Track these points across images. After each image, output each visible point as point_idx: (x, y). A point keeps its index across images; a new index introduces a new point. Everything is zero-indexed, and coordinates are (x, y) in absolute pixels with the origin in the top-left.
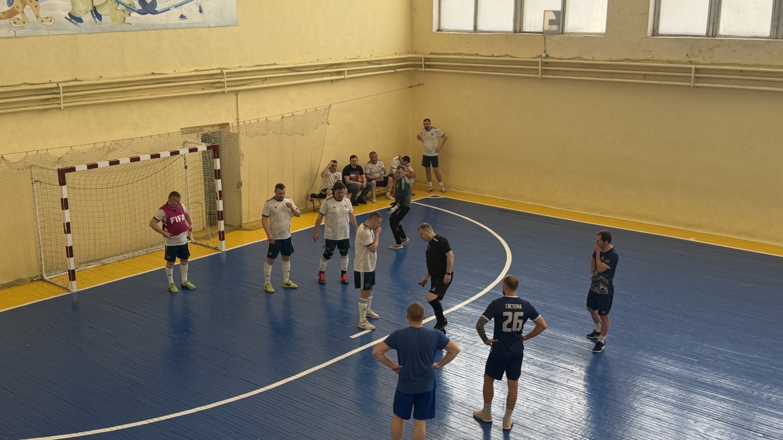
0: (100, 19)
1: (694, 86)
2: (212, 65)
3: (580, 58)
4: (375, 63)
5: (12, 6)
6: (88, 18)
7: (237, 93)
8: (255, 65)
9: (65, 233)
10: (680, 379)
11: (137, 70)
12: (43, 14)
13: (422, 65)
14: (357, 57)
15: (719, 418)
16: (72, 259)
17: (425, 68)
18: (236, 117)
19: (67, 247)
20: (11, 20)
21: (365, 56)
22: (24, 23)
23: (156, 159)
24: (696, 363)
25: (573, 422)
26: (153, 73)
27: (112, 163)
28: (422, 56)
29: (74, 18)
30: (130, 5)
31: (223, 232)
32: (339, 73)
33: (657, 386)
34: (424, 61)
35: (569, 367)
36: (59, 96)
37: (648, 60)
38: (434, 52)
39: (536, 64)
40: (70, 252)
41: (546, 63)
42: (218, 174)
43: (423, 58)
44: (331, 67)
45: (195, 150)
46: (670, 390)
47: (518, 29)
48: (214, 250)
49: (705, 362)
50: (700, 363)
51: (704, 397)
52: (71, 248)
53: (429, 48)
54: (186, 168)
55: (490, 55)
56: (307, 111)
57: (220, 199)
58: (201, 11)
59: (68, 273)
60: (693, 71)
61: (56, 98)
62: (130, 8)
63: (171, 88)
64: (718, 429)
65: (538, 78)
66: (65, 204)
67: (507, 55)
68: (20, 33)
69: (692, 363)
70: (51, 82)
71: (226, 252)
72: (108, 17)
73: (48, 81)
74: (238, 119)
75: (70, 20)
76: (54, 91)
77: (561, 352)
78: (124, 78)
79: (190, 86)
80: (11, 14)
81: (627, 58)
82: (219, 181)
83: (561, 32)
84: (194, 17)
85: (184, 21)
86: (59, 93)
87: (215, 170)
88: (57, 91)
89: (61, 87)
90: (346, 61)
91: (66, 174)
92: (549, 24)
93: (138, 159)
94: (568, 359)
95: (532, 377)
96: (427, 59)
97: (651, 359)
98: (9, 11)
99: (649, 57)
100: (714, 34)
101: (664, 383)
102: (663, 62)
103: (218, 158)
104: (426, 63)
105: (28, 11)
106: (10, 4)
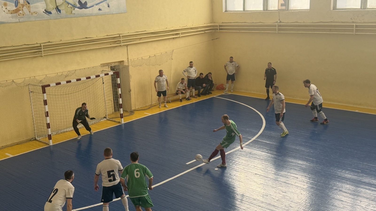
0: (60, 12)
1: (355, 34)
2: (114, 33)
3: (297, 22)
4: (194, 28)
5: (17, 7)
6: (54, 12)
7: (127, 46)
8: (135, 32)
9: (46, 117)
10: (352, 181)
11: (78, 36)
12: (32, 10)
13: (218, 29)
14: (186, 26)
15: (373, 200)
16: (49, 129)
17: (219, 30)
18: (127, 58)
19: (47, 123)
20: (17, 14)
21: (190, 25)
22: (23, 15)
23: (89, 79)
24: (360, 173)
25: (298, 203)
26: (86, 37)
27: (68, 82)
28: (218, 24)
29: (48, 12)
30: (74, 5)
31: (122, 114)
32: (177, 34)
33: (341, 185)
34: (219, 27)
35: (296, 176)
36: (41, 50)
37: (332, 22)
38: (223, 22)
39: (275, 26)
40: (48, 126)
41: (280, 25)
42: (119, 86)
43: (218, 25)
44: (173, 31)
45: (108, 74)
46: (348, 186)
47: (265, 9)
48: (118, 123)
49: (365, 172)
50: (362, 172)
51: (365, 190)
52: (49, 124)
53: (221, 20)
54: (103, 83)
55: (252, 22)
56: (162, 53)
57: (121, 98)
58: (109, 6)
59: (48, 136)
60: (354, 27)
61: (40, 51)
62: (74, 6)
63: (95, 45)
64: (372, 205)
65: (276, 33)
66: (45, 103)
67: (260, 22)
68: (21, 20)
69: (358, 172)
70: (37, 43)
71: (124, 124)
72: (64, 11)
73: (36, 43)
74: (128, 59)
75: (45, 13)
76: (39, 48)
77: (291, 169)
78: (72, 40)
79: (104, 43)
80: (16, 11)
81: (321, 21)
82: (120, 89)
83: (287, 9)
84: (105, 9)
85: (100, 12)
86: (41, 49)
87: (118, 84)
88: (41, 48)
89: (42, 46)
90: (180, 28)
91: (46, 88)
92: (281, 6)
93: (80, 80)
94: (295, 172)
95: (277, 181)
96: (220, 26)
97: (337, 171)
98: (16, 10)
99: (332, 21)
100: (365, 8)
101: (344, 183)
102: (339, 22)
103: (119, 78)
104: (220, 28)
105: (25, 9)
106: (16, 6)
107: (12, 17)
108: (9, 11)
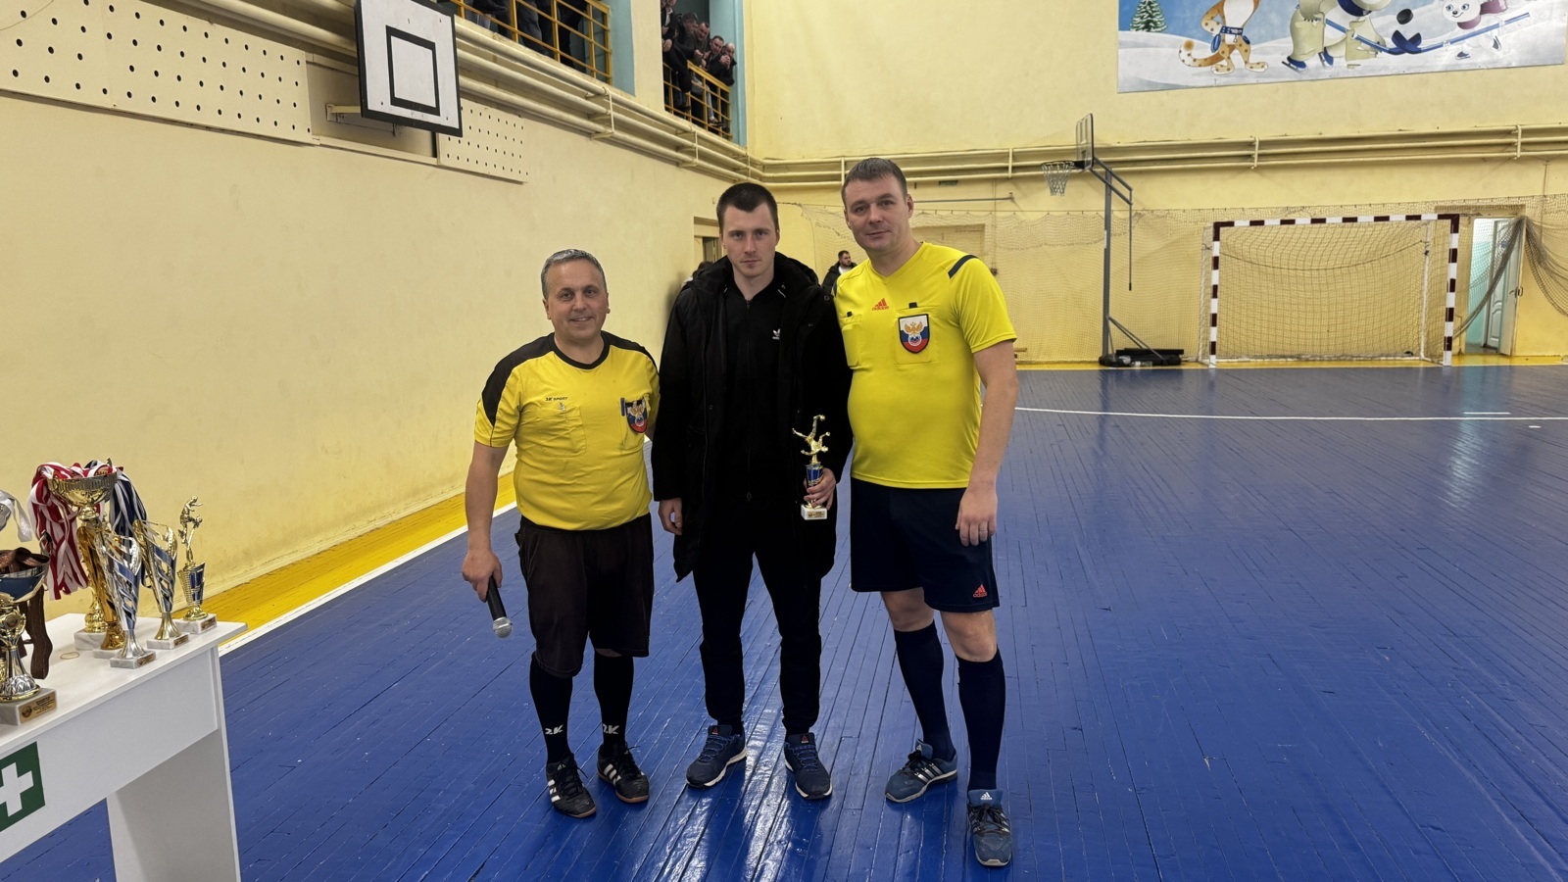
0: (1331, 62)
2: (1505, 120)
5: (1217, 52)
6: (1313, 62)
7: (1547, 160)
9: (1212, 297)
11: (1376, 126)
12: (1253, 59)
16: (1215, 330)
19: (1212, 314)
20: (1214, 67)
22: (1229, 70)
23: (1350, 223)
26: (1400, 129)
27: (1283, 223)
29: (1294, 63)
30: (1378, 43)
31: (1451, 338)
40: (1214, 320)
42: (1452, 256)
45: (1417, 218)
52: (1216, 315)
54: (1426, 253)
57: (1451, 291)
58: (1497, 47)
61: (1251, 155)
63: (1426, 150)
66: (1216, 263)
68: (1222, 81)
71: (1451, 367)
73: (1248, 134)
75: (1288, 65)
76: (1248, 147)
79: (1459, 148)
80: (1213, 61)
82: (1454, 265)
84: (1482, 55)
86: (1253, 150)
87: (1450, 250)
89: (1258, 142)
91: (1222, 229)
93: (1323, 221)
98: (1212, 58)
103: (1456, 232)
105: (1236, 57)
106: (1214, 49)
107: (1199, 74)
108: (1195, 60)
